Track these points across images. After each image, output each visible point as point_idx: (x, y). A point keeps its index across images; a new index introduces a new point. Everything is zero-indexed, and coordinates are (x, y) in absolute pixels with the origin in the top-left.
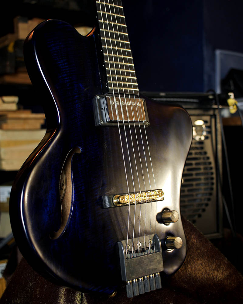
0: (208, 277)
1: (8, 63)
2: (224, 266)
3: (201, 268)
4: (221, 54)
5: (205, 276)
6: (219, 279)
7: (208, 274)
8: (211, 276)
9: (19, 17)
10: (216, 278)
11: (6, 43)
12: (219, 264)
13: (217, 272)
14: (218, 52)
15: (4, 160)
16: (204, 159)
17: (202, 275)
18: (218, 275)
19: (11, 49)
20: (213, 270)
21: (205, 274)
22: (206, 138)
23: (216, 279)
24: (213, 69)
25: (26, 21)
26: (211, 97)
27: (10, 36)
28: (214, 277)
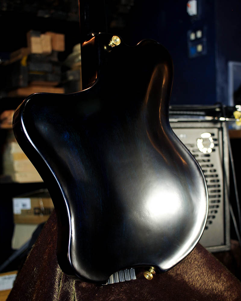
0: (207, 288)
1: (21, 77)
2: (225, 277)
3: (199, 279)
4: (234, 66)
5: (204, 286)
6: (219, 290)
7: (207, 285)
8: (211, 287)
9: (31, 31)
10: (216, 289)
11: (20, 56)
12: (219, 275)
13: (217, 283)
14: (231, 64)
15: (17, 172)
16: (211, 171)
17: (200, 286)
18: (218, 287)
19: (24, 62)
20: (213, 281)
21: (203, 285)
22: (214, 150)
23: (216, 291)
24: (226, 81)
25: (38, 35)
26: (218, 110)
27: (23, 50)
28: (213, 288)
